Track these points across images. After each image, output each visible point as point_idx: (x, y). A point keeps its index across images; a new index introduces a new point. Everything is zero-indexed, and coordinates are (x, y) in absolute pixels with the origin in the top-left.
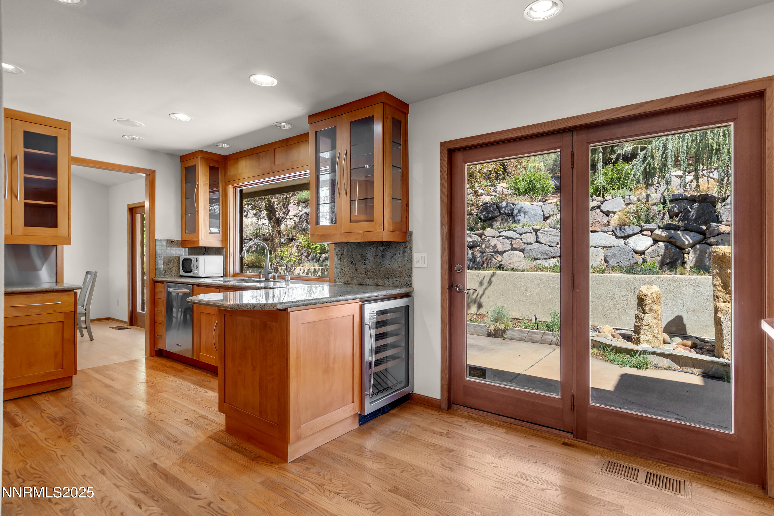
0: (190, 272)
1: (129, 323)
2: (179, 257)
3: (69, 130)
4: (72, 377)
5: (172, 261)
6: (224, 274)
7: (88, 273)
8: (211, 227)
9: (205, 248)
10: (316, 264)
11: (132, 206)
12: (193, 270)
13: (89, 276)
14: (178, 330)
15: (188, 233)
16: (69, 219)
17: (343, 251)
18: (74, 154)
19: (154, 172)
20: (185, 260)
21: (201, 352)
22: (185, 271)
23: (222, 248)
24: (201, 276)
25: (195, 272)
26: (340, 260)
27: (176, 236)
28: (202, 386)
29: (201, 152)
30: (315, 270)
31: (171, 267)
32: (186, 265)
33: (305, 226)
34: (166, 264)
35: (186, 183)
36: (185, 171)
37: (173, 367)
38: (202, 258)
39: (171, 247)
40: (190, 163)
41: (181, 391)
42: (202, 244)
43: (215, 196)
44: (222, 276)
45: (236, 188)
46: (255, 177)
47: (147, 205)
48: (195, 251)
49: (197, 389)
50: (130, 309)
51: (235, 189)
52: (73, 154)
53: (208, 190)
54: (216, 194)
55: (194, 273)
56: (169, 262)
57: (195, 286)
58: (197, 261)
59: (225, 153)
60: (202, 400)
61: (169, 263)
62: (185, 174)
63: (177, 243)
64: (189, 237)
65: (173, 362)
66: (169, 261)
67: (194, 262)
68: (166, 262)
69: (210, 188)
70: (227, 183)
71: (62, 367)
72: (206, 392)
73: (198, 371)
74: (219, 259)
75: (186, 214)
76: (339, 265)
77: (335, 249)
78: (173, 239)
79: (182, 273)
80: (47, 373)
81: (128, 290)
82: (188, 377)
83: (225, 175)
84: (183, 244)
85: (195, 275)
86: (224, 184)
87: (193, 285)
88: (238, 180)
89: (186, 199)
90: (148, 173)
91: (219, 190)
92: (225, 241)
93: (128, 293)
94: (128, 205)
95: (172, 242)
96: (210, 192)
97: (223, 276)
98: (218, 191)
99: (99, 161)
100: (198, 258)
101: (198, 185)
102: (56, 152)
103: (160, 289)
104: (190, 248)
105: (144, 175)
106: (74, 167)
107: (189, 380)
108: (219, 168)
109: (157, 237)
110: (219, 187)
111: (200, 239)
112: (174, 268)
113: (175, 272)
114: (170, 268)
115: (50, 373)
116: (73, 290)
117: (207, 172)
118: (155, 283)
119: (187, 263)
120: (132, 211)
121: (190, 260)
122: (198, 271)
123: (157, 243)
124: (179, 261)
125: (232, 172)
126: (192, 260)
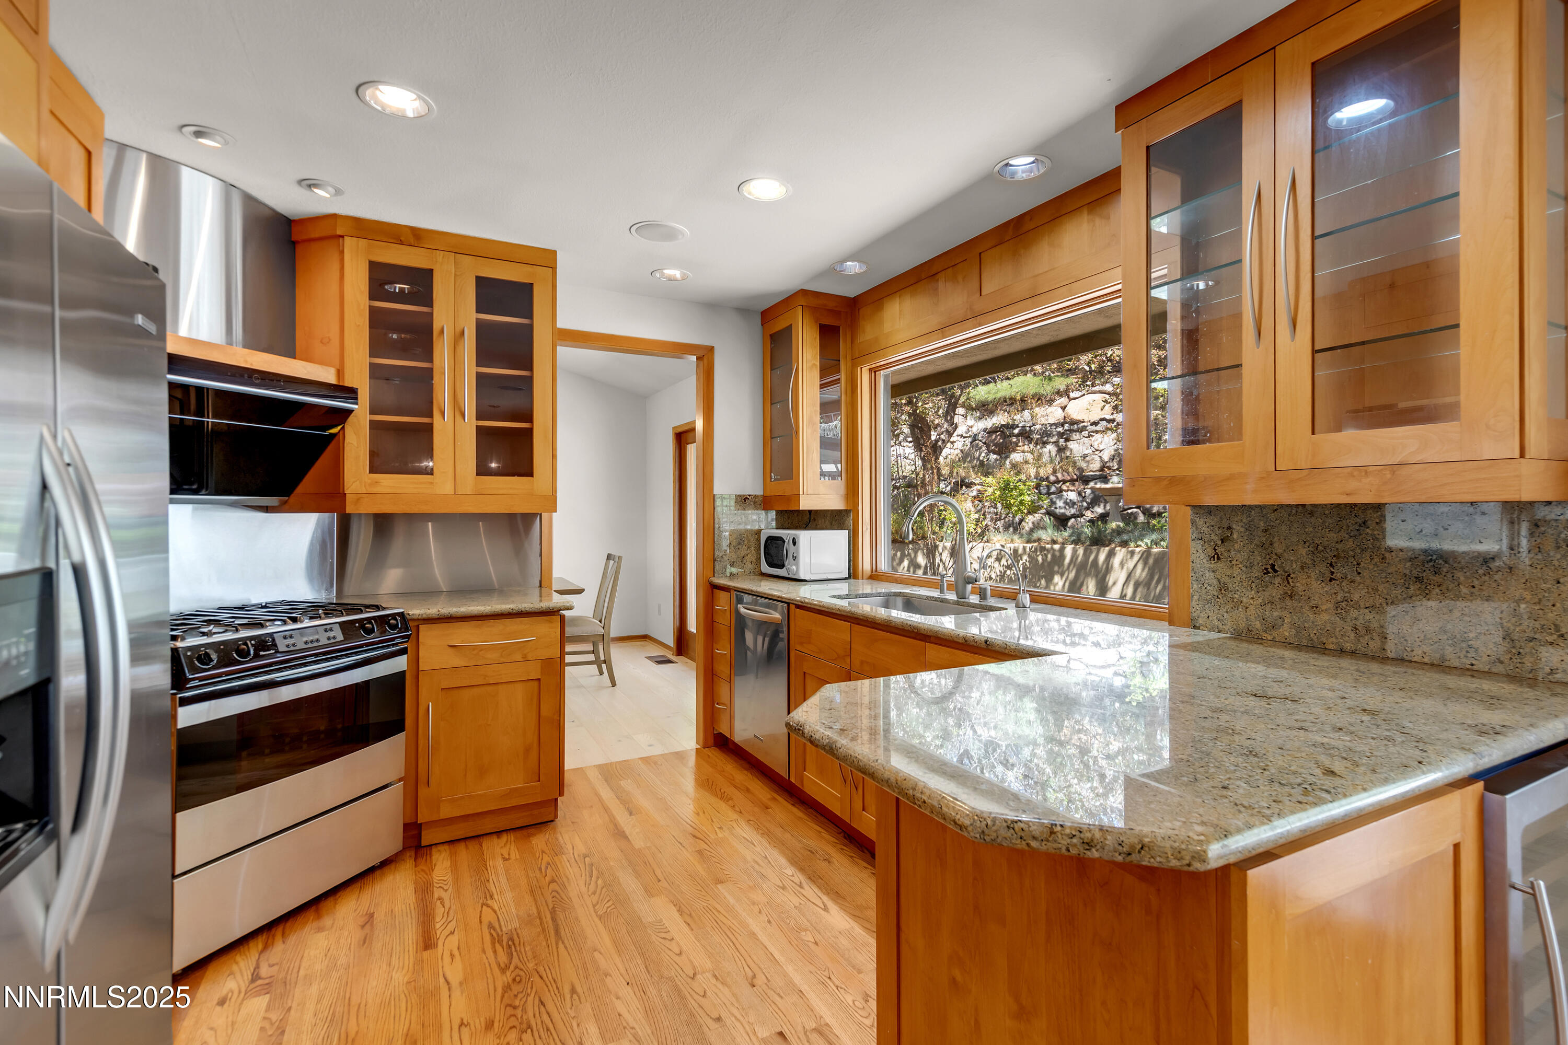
0: (782, 566)
1: (675, 649)
2: (758, 533)
3: (554, 269)
4: (556, 799)
5: (746, 542)
6: (849, 573)
7: (609, 557)
8: (822, 462)
9: (810, 511)
10: (1016, 537)
11: (679, 430)
12: (786, 564)
13: (612, 562)
14: (757, 677)
15: (776, 480)
16: (554, 457)
17: (1229, 528)
18: (563, 322)
19: (711, 349)
20: (771, 540)
21: (807, 769)
22: (771, 565)
23: (847, 512)
24: (803, 578)
25: (791, 568)
26: (1217, 557)
27: (754, 487)
28: (814, 878)
29: (804, 293)
30: (1016, 551)
31: (743, 553)
32: (773, 551)
33: (984, 457)
34: (735, 547)
35: (772, 370)
36: (771, 343)
37: (748, 790)
38: (804, 536)
39: (744, 509)
40: (780, 325)
41: (764, 886)
42: (806, 504)
43: (833, 393)
44: (846, 579)
45: (875, 372)
46: (927, 336)
47: (699, 425)
48: (789, 518)
49: (801, 886)
50: (678, 623)
51: (873, 374)
52: (561, 324)
53: (817, 382)
54: (836, 388)
55: (788, 570)
56: (739, 544)
57: (793, 607)
58: (794, 543)
59: (851, 291)
60: (816, 943)
61: (740, 547)
62: (771, 349)
63: (755, 503)
64: (779, 489)
65: (746, 769)
66: (741, 539)
67: (788, 545)
68: (734, 544)
69: (822, 377)
70: (856, 361)
71: (537, 779)
72: (826, 909)
73: (800, 814)
74: (840, 537)
75: (772, 438)
76: (1209, 575)
77: (1193, 522)
78: (747, 492)
79: (765, 568)
80: (511, 789)
81: (674, 588)
82: (778, 831)
83: (852, 342)
84: (764, 503)
85: (791, 576)
86: (850, 363)
87: (788, 604)
88: (883, 350)
89: (772, 404)
90: (701, 353)
91: (839, 379)
92: (853, 496)
93: (674, 593)
94: (674, 428)
95: (745, 499)
96: (822, 386)
97: (849, 577)
98: (838, 381)
99: (613, 335)
100: (798, 537)
101: (797, 370)
102: (530, 316)
103: (723, 601)
104: (780, 513)
105: (694, 358)
106: (564, 352)
107: (780, 845)
108: (838, 327)
109: (717, 491)
110: (839, 371)
111: (801, 493)
112: (749, 556)
113: (750, 566)
114: (742, 556)
115: (516, 789)
116: (559, 611)
117: (815, 338)
118: (715, 587)
119: (775, 545)
120: (682, 437)
121: (780, 539)
122: (797, 565)
123: (718, 503)
124: (759, 540)
125: (868, 332)
126: (784, 542)
